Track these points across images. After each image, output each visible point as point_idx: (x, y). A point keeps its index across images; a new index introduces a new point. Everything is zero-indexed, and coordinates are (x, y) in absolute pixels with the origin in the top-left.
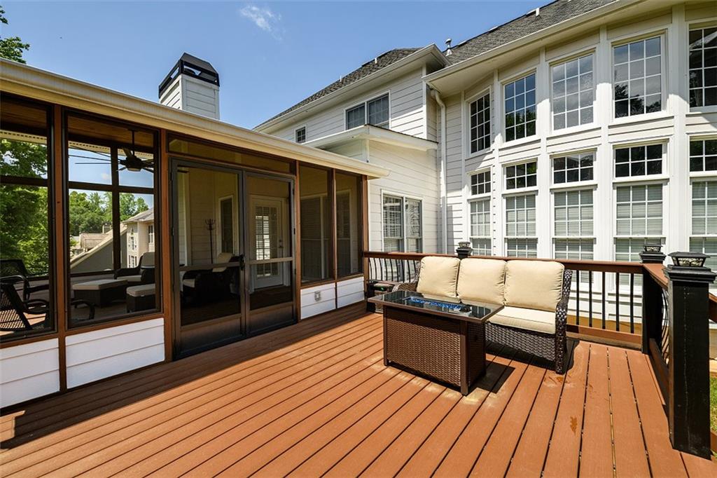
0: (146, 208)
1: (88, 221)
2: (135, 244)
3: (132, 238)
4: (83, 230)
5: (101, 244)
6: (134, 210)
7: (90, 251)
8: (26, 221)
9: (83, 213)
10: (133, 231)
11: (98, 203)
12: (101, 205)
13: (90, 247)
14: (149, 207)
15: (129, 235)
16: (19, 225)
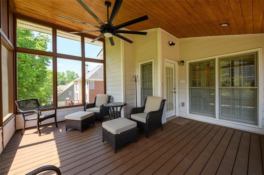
0: (78, 77)
1: (61, 81)
2: (77, 89)
3: (76, 87)
4: (59, 84)
5: (65, 89)
6: (74, 77)
7: (62, 91)
8: (43, 80)
9: (59, 78)
10: (76, 84)
11: (64, 75)
12: (65, 76)
13: (62, 90)
14: (79, 76)
15: (75, 86)
16: (41, 82)
